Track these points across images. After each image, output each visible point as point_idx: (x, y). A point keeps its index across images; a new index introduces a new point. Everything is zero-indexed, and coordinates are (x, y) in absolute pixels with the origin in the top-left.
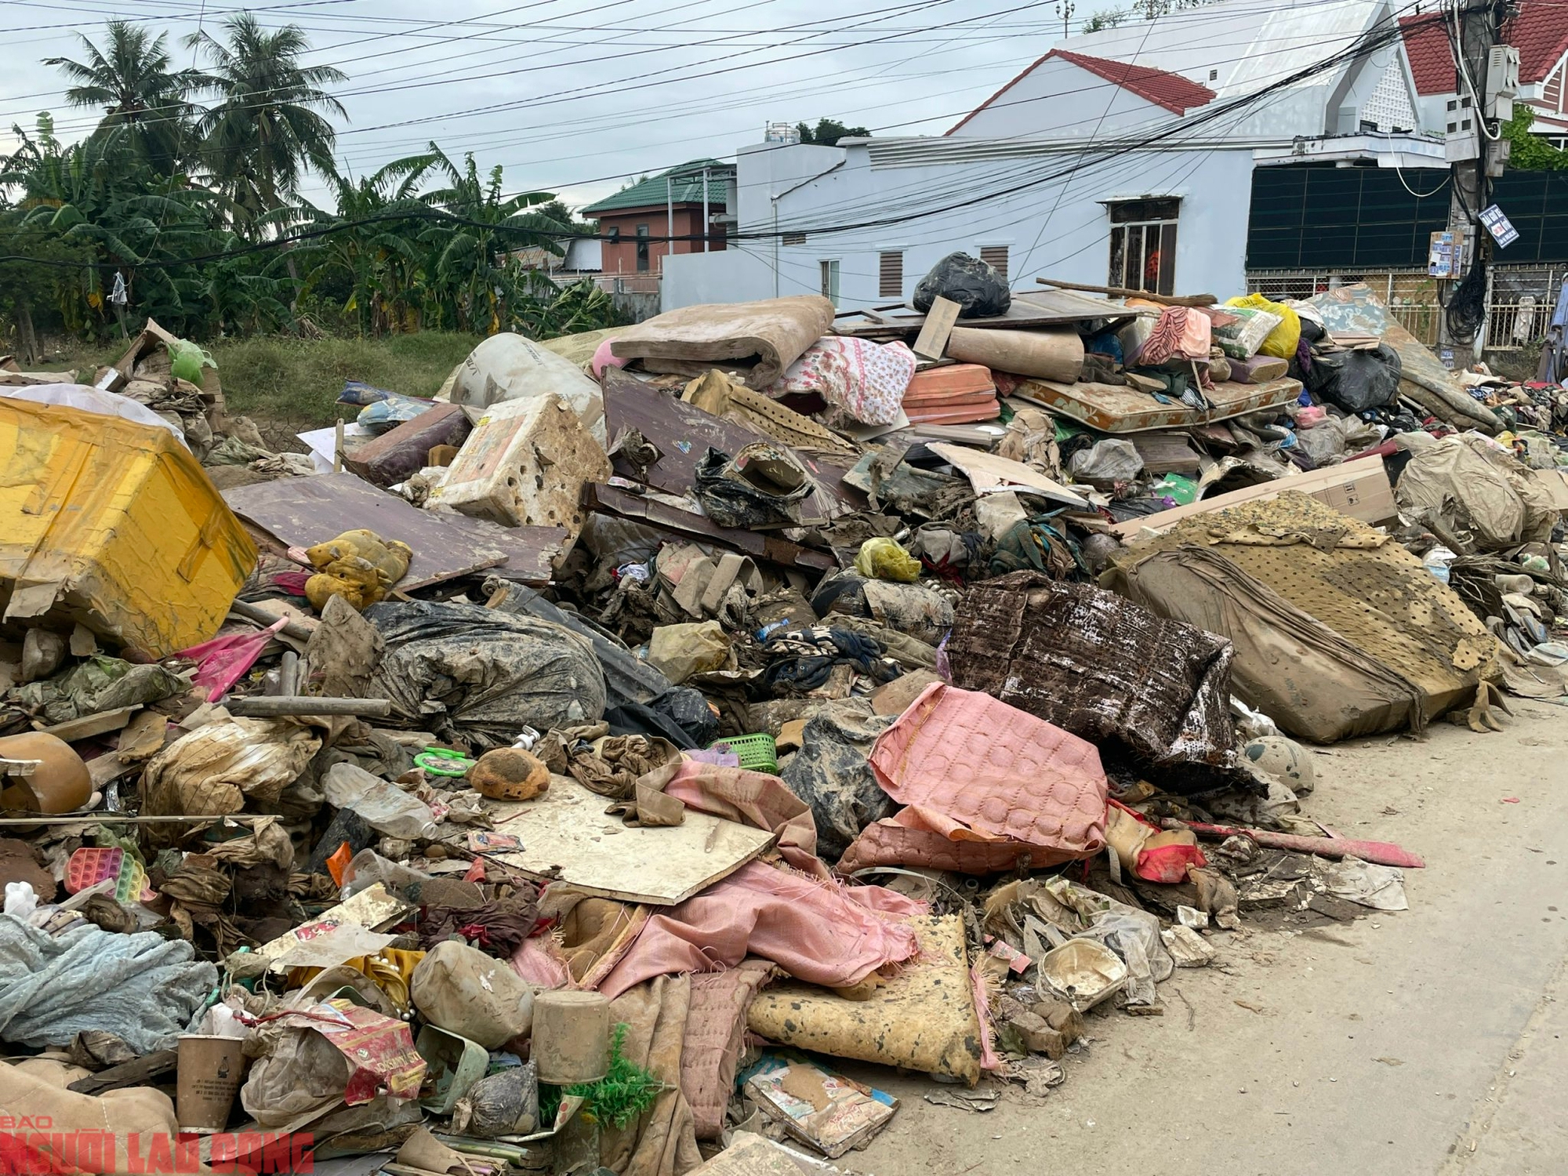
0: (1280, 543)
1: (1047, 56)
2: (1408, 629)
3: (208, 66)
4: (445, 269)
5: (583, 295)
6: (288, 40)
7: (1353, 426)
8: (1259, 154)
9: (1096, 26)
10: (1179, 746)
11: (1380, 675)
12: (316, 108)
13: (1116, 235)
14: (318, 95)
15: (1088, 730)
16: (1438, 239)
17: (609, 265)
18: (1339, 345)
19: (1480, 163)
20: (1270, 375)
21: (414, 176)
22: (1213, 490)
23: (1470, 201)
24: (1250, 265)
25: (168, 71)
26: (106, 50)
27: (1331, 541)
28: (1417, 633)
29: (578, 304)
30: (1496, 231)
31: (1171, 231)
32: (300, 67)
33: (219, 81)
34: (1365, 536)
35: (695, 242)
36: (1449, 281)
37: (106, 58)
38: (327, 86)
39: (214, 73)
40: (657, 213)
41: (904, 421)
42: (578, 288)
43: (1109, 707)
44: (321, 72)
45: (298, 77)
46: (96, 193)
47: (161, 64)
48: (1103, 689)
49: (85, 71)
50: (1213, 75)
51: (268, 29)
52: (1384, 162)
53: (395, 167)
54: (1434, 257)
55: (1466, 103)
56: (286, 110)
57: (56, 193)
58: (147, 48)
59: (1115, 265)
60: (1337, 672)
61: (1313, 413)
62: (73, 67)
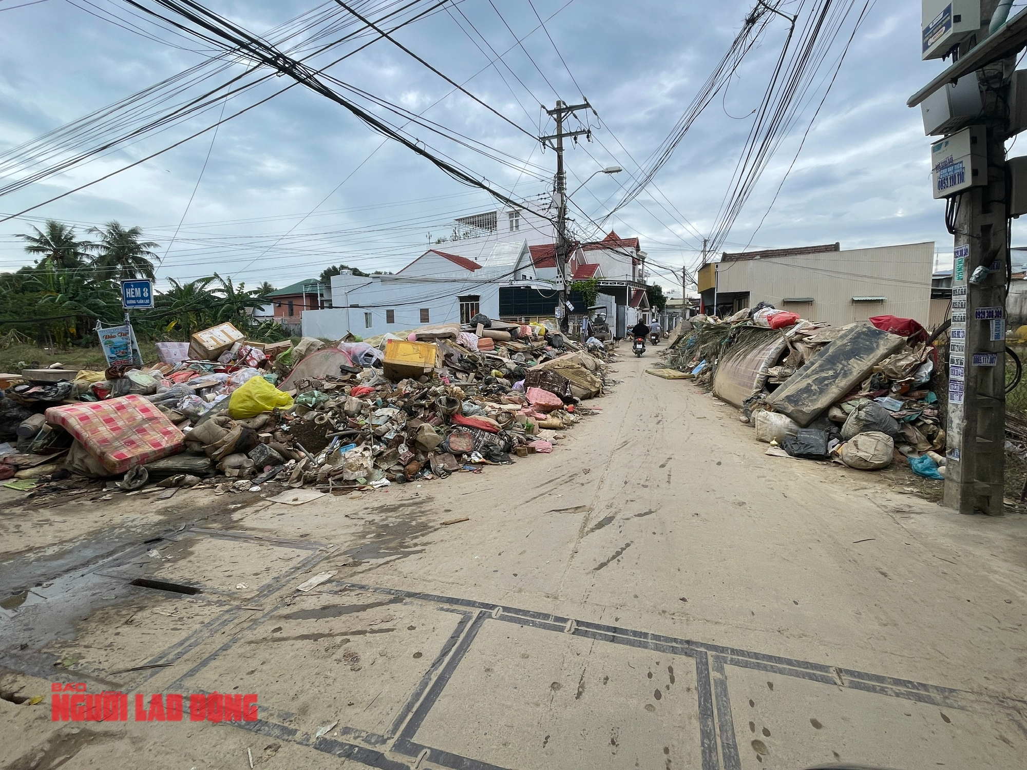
0: (564, 368)
1: (429, 251)
2: (588, 381)
3: (96, 239)
4: (221, 316)
5: (271, 325)
6: (134, 232)
7: (556, 350)
8: (500, 284)
9: (439, 242)
10: (567, 394)
11: (585, 389)
12: (147, 257)
13: (462, 306)
14: (148, 253)
15: (554, 392)
16: (557, 309)
17: (277, 314)
18: (550, 333)
19: (565, 291)
20: (541, 340)
21: (206, 284)
22: (541, 362)
23: (563, 300)
24: (500, 314)
25: (74, 241)
26: (45, 231)
27: (572, 367)
28: (589, 382)
29: (269, 328)
30: (570, 307)
31: (478, 305)
32: (138, 243)
33: (102, 246)
34: (578, 366)
35: (314, 306)
36: (560, 319)
37: (45, 235)
38: (151, 249)
39: (100, 243)
40: (299, 296)
41: (478, 350)
42: (268, 322)
43: (556, 389)
44: (149, 244)
45: (138, 247)
46: (73, 290)
47: (71, 238)
48: (555, 386)
49: (35, 240)
50: (476, 259)
51: (126, 228)
52: (533, 287)
53: (199, 281)
54: (556, 313)
55: (561, 276)
56: (134, 259)
57: (52, 289)
58: (65, 233)
59: (462, 314)
60: (578, 389)
61: (549, 348)
62: (29, 238)
